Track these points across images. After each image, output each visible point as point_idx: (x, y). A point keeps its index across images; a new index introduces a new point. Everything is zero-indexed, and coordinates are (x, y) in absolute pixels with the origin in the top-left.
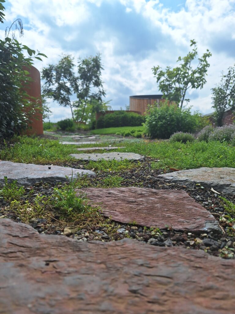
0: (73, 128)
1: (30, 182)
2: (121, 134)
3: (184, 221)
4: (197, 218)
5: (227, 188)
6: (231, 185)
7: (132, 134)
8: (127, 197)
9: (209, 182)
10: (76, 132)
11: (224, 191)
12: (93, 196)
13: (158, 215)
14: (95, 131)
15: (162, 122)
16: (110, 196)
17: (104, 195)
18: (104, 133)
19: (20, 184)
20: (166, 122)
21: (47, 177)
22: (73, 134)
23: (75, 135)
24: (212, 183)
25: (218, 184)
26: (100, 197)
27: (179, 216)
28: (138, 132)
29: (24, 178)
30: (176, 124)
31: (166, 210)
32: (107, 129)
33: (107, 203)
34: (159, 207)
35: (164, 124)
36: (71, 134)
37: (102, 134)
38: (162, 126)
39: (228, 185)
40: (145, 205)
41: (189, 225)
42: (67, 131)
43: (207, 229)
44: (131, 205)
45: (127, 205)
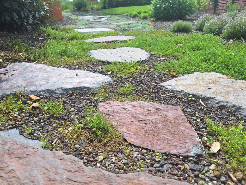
0: (87, 8)
1: (65, 91)
2: (129, 14)
3: (178, 145)
4: (187, 142)
5: (212, 100)
6: (215, 98)
7: (138, 15)
8: (138, 114)
9: (199, 94)
10: (90, 13)
11: (209, 102)
12: (114, 111)
13: (161, 138)
14: (107, 11)
15: (166, 5)
16: (126, 112)
17: (121, 111)
18: (114, 13)
19: (58, 93)
20: (169, 5)
21: (77, 87)
22: (87, 14)
23: (90, 15)
24: (201, 96)
25: (205, 97)
26: (118, 113)
27: (175, 138)
28: (144, 13)
29: (60, 89)
30: (177, 7)
31: (165, 131)
32: (116, 9)
33: (124, 121)
34: (161, 128)
35: (167, 7)
36: (86, 14)
37: (112, 15)
38: (165, 9)
39: (213, 98)
40: (151, 124)
41: (181, 149)
42: (82, 11)
43: (193, 154)
44: (141, 124)
45: (138, 124)
